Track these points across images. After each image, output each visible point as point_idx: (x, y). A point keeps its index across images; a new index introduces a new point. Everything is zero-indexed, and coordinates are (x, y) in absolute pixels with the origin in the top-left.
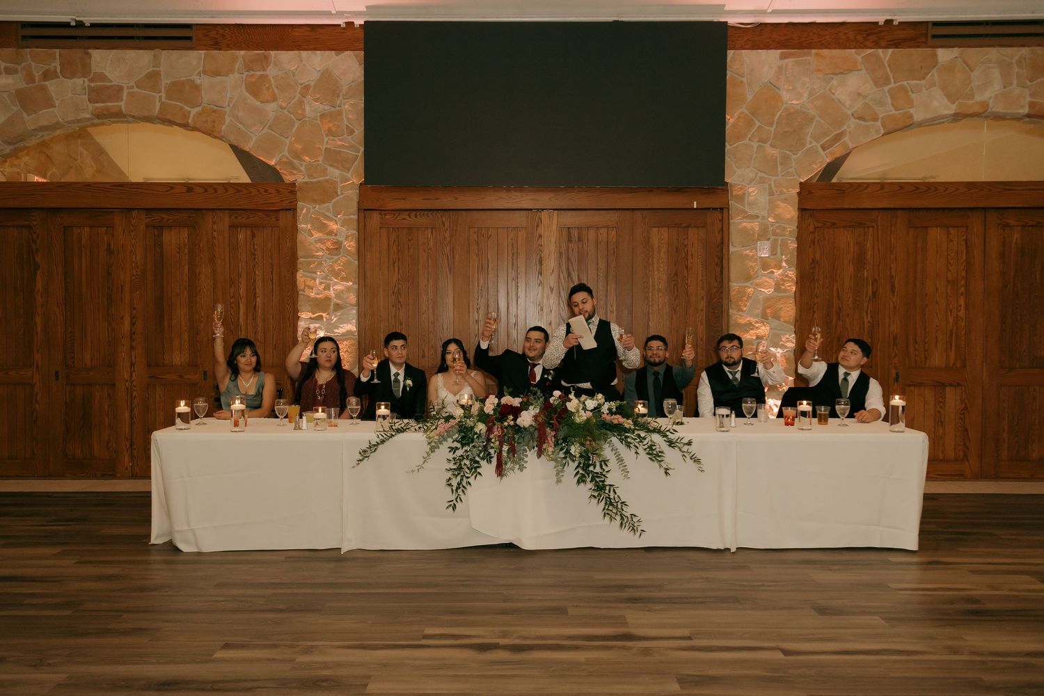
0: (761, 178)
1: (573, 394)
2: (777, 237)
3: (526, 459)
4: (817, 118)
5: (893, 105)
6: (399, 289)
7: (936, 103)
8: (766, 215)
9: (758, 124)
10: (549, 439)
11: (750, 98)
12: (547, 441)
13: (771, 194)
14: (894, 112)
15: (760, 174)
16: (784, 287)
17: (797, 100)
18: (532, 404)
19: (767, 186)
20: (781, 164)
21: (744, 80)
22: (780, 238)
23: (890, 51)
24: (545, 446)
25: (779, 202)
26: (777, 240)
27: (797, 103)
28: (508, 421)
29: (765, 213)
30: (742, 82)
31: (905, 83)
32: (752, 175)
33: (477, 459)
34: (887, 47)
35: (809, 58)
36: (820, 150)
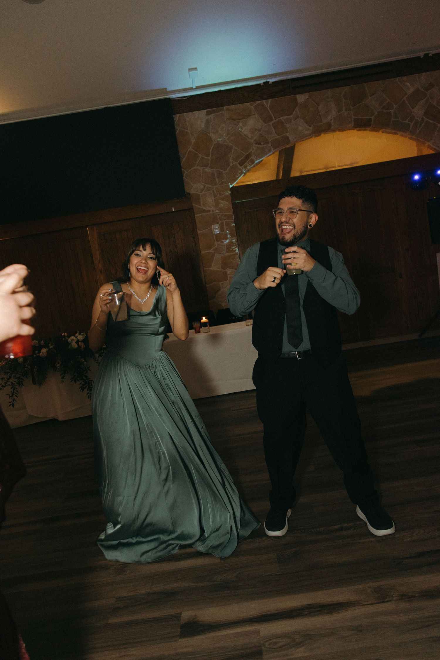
0: (208, 188)
2: (222, 221)
4: (234, 147)
5: (276, 133)
7: (300, 128)
8: (214, 209)
9: (200, 156)
11: (193, 141)
13: (215, 196)
14: (278, 137)
15: (207, 185)
16: (231, 249)
17: (220, 138)
19: (212, 192)
20: (218, 178)
21: (188, 131)
22: (224, 221)
23: (270, 100)
25: (220, 201)
26: (222, 223)
27: (221, 140)
29: (213, 208)
30: (187, 133)
31: (281, 118)
32: (202, 187)
34: (267, 99)
35: (223, 112)
36: (238, 166)
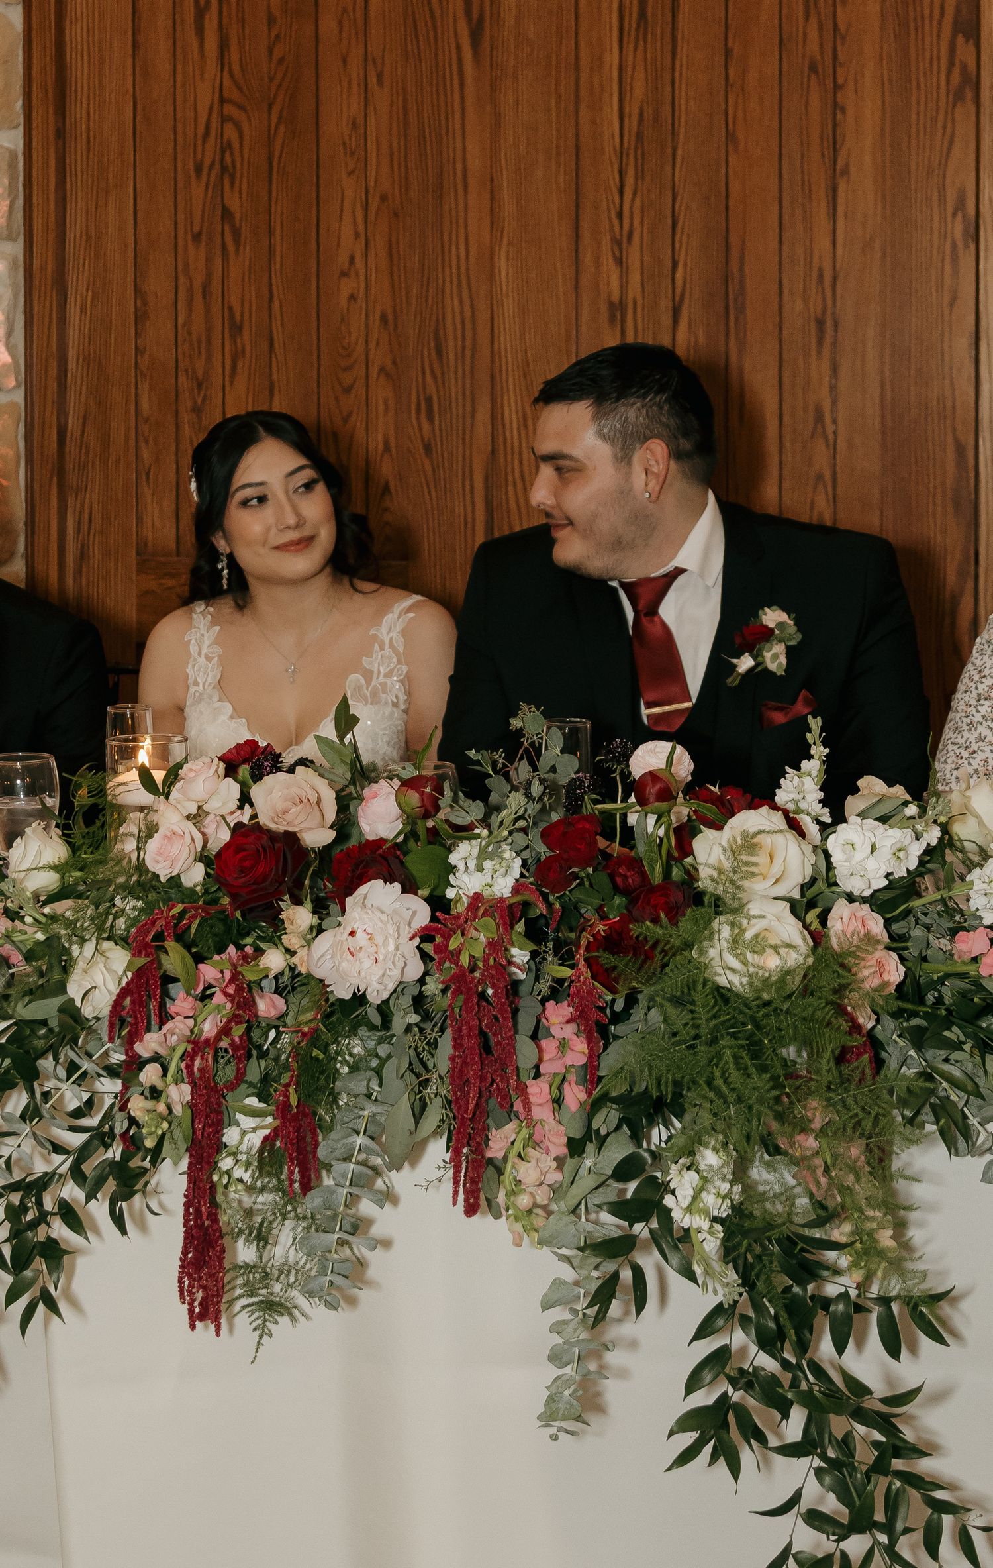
1: (813, 767)
3: (383, 1220)
6: (226, 147)
10: (539, 1091)
12: (518, 1106)
18: (463, 831)
24: (499, 1141)
28: (290, 940)
33: (71, 1192)
